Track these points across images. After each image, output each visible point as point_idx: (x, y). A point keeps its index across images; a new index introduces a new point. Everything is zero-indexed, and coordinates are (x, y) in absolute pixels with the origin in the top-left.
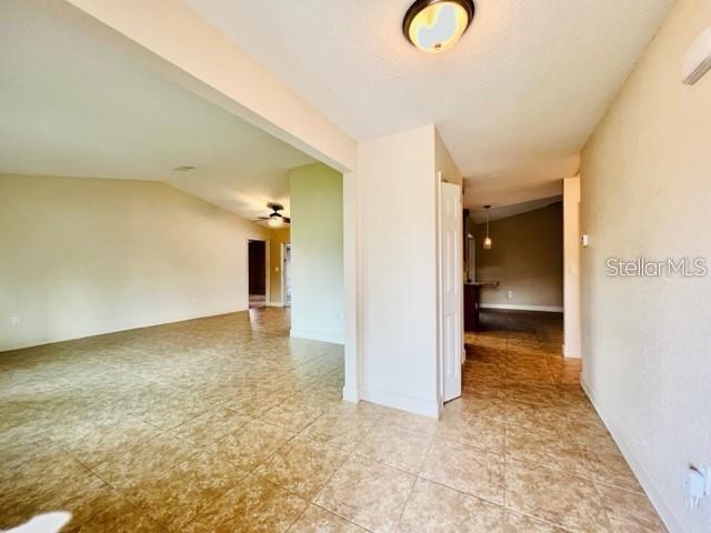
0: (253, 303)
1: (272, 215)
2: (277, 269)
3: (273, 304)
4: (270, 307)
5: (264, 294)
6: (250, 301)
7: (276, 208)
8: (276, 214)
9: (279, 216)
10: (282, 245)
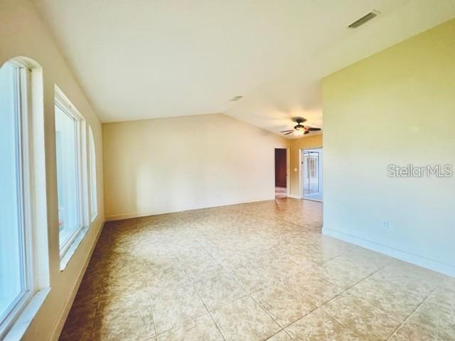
0: (278, 194)
1: (295, 127)
2: (296, 170)
3: (291, 196)
4: (290, 198)
5: (285, 186)
6: (276, 192)
7: (299, 120)
8: (299, 126)
9: (303, 127)
10: (300, 151)
